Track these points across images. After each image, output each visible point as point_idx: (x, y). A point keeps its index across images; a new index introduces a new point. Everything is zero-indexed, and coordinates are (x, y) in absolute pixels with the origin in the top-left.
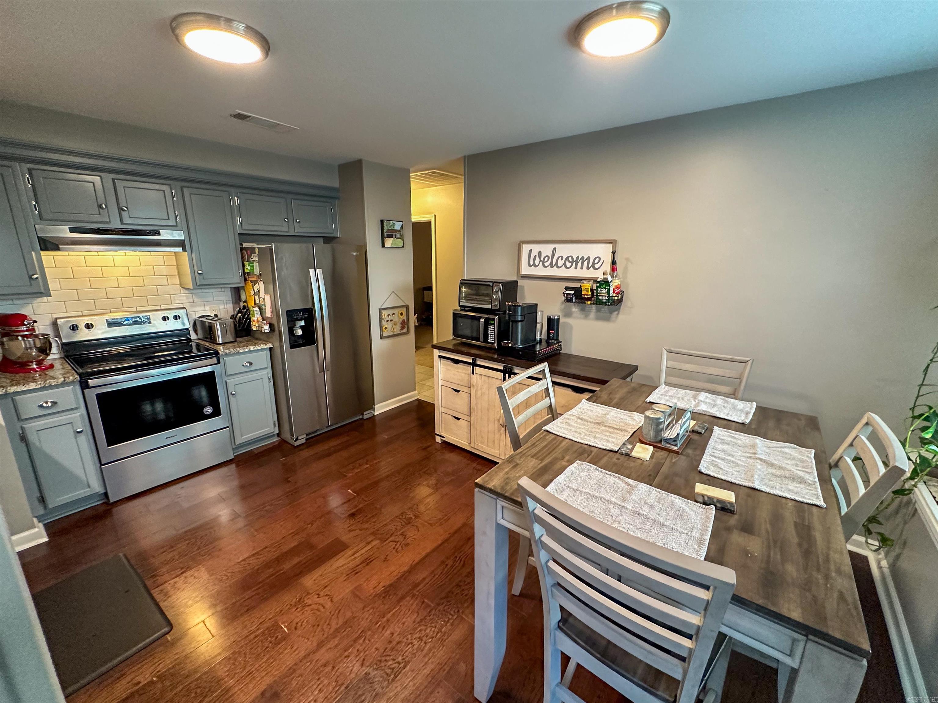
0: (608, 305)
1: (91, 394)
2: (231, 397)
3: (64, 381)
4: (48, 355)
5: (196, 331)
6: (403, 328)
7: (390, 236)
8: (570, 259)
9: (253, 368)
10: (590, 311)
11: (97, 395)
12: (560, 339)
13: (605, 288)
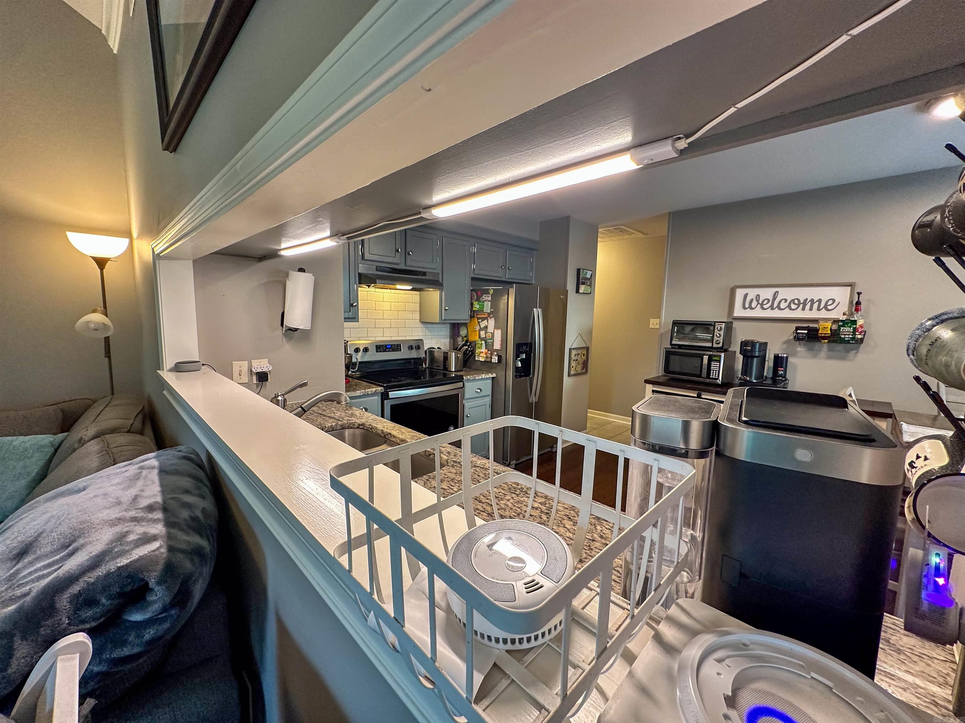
0: (852, 343)
1: (388, 404)
3: (376, 391)
6: (583, 369)
7: (583, 283)
8: (796, 302)
9: (482, 394)
10: (819, 350)
11: (391, 406)
12: (787, 376)
13: (850, 327)
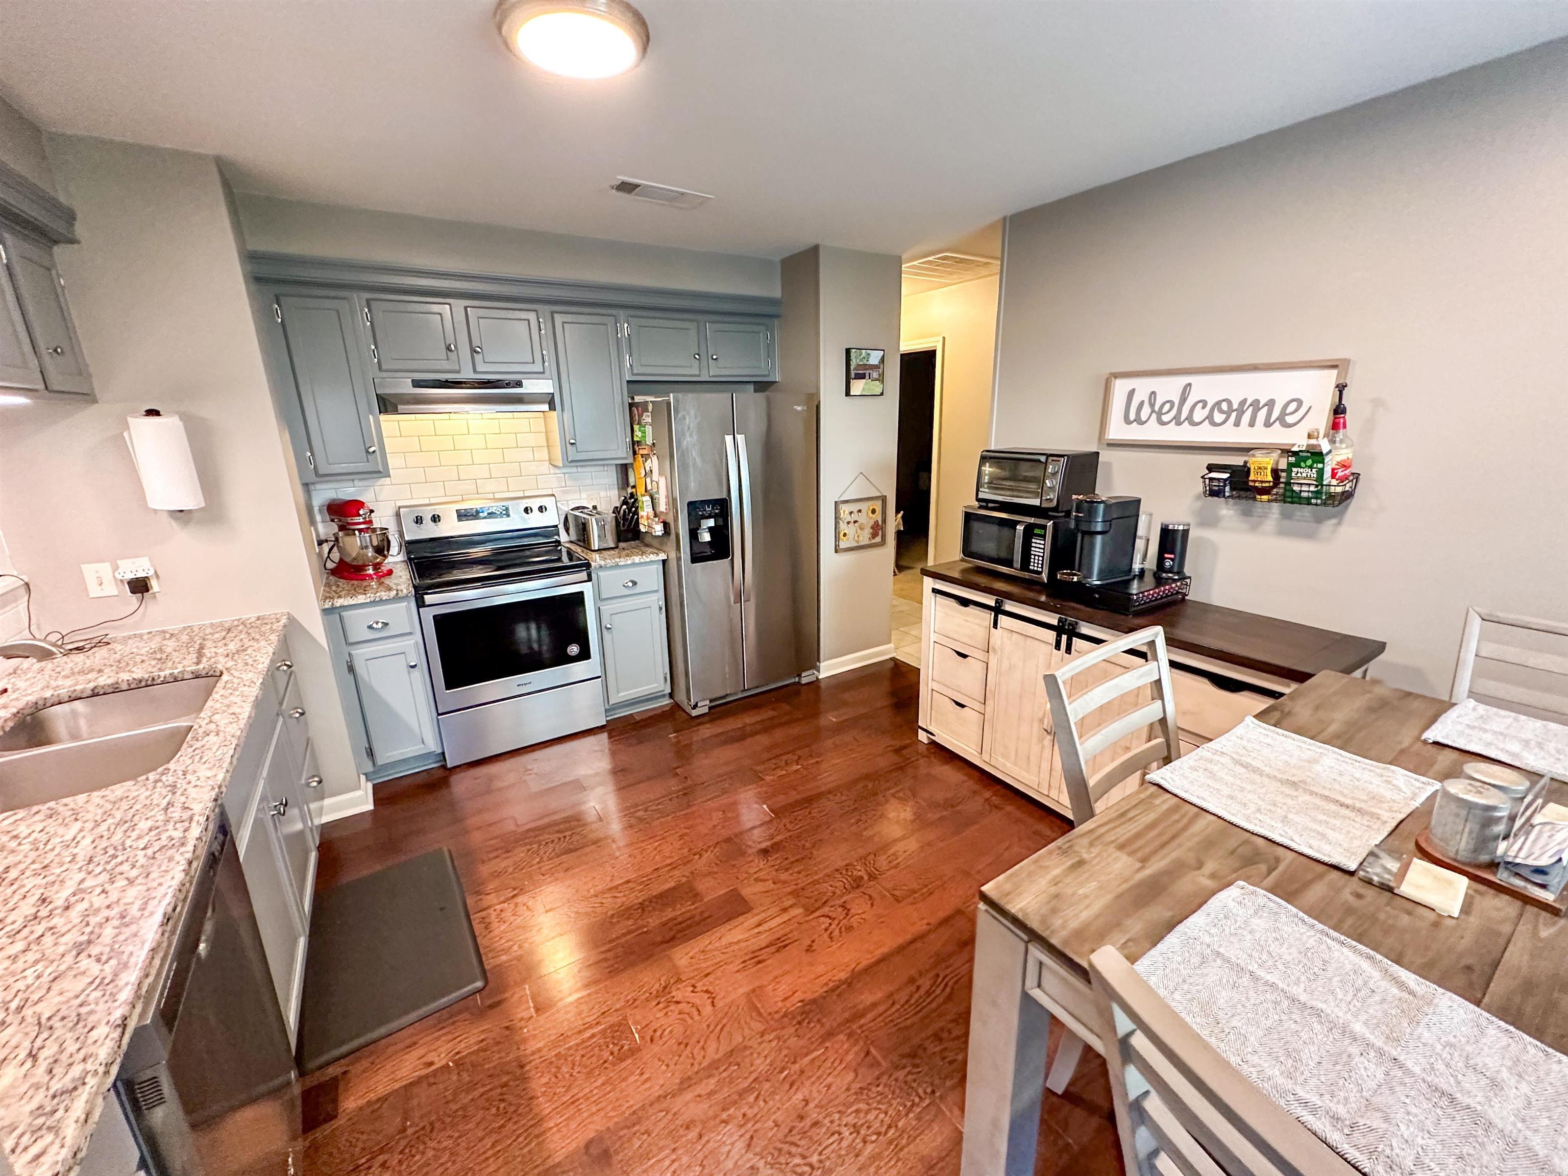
0: (1316, 505)
1: (428, 615)
2: (605, 632)
3: (397, 594)
4: (385, 557)
5: (567, 530)
6: (874, 535)
7: (861, 376)
8: (1224, 406)
9: (638, 589)
10: (1265, 516)
11: (434, 617)
12: (1187, 571)
13: (1311, 467)
